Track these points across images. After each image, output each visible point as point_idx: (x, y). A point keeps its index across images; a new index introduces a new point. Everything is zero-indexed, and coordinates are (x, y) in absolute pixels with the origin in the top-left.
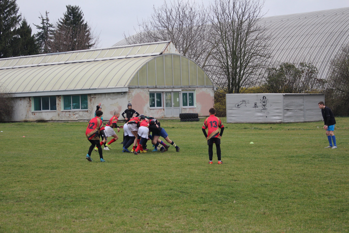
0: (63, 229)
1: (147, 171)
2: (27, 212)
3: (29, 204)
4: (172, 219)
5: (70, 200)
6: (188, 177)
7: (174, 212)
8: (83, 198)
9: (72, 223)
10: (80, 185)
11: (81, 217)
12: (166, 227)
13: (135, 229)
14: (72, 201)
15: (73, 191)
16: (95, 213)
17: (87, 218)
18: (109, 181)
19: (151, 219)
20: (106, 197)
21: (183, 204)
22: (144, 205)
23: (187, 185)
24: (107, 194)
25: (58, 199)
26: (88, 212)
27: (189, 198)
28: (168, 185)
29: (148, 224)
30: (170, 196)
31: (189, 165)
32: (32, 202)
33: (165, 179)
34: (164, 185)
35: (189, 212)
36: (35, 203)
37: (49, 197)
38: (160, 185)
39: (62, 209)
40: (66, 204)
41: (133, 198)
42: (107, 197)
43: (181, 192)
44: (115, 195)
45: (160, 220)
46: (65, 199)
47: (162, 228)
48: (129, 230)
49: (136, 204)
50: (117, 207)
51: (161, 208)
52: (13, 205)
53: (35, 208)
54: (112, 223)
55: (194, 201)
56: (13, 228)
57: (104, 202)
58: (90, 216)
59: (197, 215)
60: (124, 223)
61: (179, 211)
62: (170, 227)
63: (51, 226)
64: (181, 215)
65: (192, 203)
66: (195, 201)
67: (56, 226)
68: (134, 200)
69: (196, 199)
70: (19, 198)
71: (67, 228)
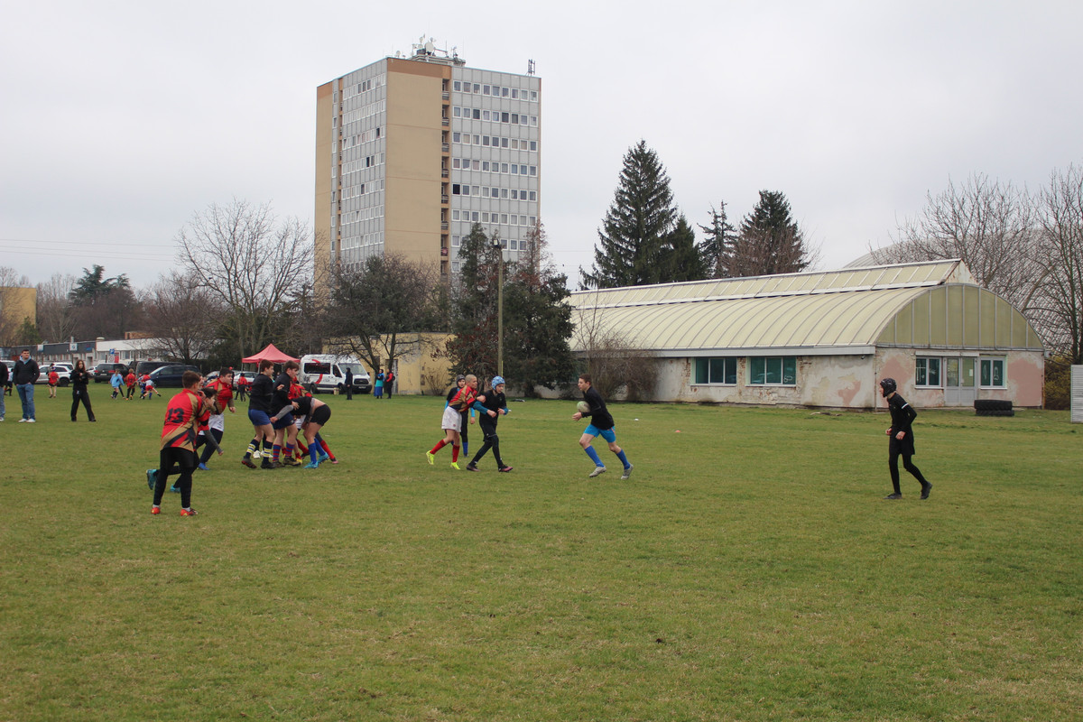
0: (778, 632)
1: (929, 516)
2: (700, 588)
3: (703, 572)
4: (1004, 628)
5: (783, 567)
6: (1018, 534)
7: (1005, 612)
8: (808, 566)
9: (794, 620)
10: (799, 536)
11: (808, 608)
12: (995, 646)
13: (930, 646)
14: (786, 571)
15: (787, 549)
16: (839, 600)
17: (823, 610)
18: (856, 533)
19: (958, 624)
20: (854, 566)
21: (1021, 593)
22: (938, 589)
23: (1019, 552)
24: (857, 561)
25: (759, 565)
26: (823, 597)
27: (1031, 581)
28: (980, 549)
29: (954, 634)
30: (989, 573)
31: (1013, 506)
32: (707, 567)
33: (971, 535)
34: (972, 547)
35: (1037, 613)
36: (713, 570)
37: (740, 559)
38: (962, 548)
39: (771, 588)
40: (775, 576)
41: (912, 572)
42: (857, 568)
43: (1010, 567)
44: (872, 564)
45: (979, 627)
46: (771, 565)
47: (987, 646)
48: (918, 647)
49: (920, 588)
50: (880, 591)
51: (974, 599)
52: (672, 571)
53: (714, 579)
54: (876, 626)
55: (1045, 590)
56: (676, 622)
57: (852, 577)
58: (828, 607)
59: (1057, 622)
60: (902, 630)
61: (1015, 609)
62: (1005, 647)
63: (751, 623)
64: (1021, 619)
65: (1041, 593)
66: (1047, 590)
67: (761, 624)
68: (914, 577)
69: (1047, 585)
70: (682, 556)
71: (784, 632)
